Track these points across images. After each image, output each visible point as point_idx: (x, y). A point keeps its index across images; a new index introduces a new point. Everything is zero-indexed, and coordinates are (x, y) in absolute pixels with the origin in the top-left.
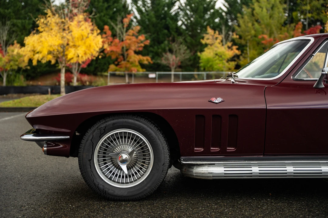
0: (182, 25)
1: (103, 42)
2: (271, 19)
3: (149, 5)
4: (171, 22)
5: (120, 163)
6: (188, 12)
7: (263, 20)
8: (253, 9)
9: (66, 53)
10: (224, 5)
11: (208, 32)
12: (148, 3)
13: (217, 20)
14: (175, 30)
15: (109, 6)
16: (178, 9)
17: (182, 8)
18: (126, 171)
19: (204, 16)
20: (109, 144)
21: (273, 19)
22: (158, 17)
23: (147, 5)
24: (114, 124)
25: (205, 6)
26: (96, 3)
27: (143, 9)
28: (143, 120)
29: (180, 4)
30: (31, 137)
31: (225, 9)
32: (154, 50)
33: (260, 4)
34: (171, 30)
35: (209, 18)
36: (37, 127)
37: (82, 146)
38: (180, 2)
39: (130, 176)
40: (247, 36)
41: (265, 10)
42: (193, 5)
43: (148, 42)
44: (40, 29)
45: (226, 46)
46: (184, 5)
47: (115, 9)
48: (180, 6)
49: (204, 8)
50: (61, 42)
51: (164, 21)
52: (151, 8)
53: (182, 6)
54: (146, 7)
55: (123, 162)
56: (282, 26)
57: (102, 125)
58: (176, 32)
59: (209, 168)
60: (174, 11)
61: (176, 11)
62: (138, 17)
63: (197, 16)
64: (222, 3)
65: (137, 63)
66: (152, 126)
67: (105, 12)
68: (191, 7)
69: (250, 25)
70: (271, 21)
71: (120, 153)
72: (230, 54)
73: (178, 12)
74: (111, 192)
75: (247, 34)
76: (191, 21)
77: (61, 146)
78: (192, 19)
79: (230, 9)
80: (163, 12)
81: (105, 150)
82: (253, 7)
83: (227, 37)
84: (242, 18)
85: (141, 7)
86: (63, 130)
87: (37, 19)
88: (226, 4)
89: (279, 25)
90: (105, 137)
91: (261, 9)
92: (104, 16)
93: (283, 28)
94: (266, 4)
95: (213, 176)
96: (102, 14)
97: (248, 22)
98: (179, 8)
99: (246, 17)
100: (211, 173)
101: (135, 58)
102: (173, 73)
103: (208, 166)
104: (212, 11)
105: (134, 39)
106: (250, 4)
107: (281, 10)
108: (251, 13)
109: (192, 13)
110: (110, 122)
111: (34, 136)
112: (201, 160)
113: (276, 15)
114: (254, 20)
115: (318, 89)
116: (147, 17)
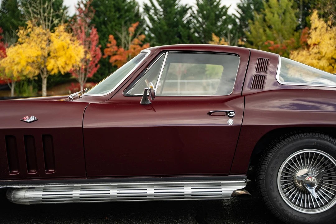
0: (194, 32)
2: (283, 24)
3: (161, 13)
4: (183, 30)
6: (200, 19)
7: (275, 25)
8: (265, 15)
9: (47, 64)
10: (237, 11)
11: (213, 39)
12: (160, 12)
13: (230, 27)
14: (187, 38)
15: (121, 16)
16: (190, 17)
17: (193, 15)
19: (216, 23)
21: (285, 25)
22: (169, 25)
23: (159, 13)
25: (217, 13)
26: (108, 13)
27: (155, 18)
29: (191, 12)
31: (239, 16)
33: (271, 10)
34: (183, 38)
35: (221, 25)
38: (192, 10)
40: (259, 42)
41: (276, 15)
42: (205, 12)
44: (20, 40)
46: (196, 12)
47: (127, 18)
48: (192, 13)
49: (216, 15)
51: (175, 29)
52: (163, 16)
53: (194, 14)
54: (158, 15)
56: (295, 31)
59: (27, 192)
60: (186, 19)
61: (188, 19)
62: (151, 25)
63: (209, 24)
64: (236, 10)
67: (116, 21)
68: (203, 15)
69: (261, 30)
70: (283, 26)
73: (191, 20)
75: (258, 40)
76: (203, 28)
78: (204, 26)
79: (243, 15)
80: (175, 20)
82: (264, 12)
84: (254, 24)
85: (153, 15)
88: (240, 11)
89: (291, 30)
91: (272, 15)
92: (116, 25)
93: (295, 33)
94: (277, 9)
95: (30, 202)
96: (114, 23)
97: (259, 28)
98: (191, 15)
99: (257, 23)
100: (28, 198)
102: (179, 81)
103: (27, 191)
104: (224, 17)
106: (262, 10)
107: (293, 15)
108: (262, 19)
109: (204, 21)
112: (18, 184)
113: (288, 20)
114: (265, 26)
115: (145, 106)
116: (159, 25)
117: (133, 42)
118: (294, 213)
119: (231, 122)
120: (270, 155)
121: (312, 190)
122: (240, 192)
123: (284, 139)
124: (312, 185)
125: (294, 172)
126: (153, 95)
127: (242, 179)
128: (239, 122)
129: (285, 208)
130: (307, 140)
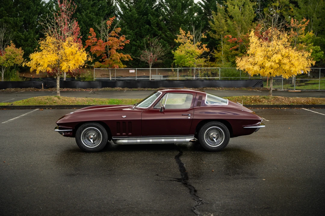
0: (162, 20)
1: (88, 56)
2: (243, 15)
3: (132, 1)
4: (152, 18)
5: (90, 139)
6: (168, 8)
7: (235, 16)
8: (227, 7)
9: (61, 65)
10: (203, 1)
11: (180, 32)
13: (196, 15)
15: (94, 3)
17: (162, 4)
18: (92, 142)
19: (183, 12)
20: (86, 132)
23: (130, 1)
24: (88, 125)
25: (184, 2)
27: (126, 5)
28: (98, 124)
30: (58, 130)
31: (204, 4)
32: (137, 44)
33: (233, 2)
34: (152, 25)
35: (187, 13)
36: (60, 126)
37: (77, 133)
39: (94, 144)
41: (236, 7)
42: (173, 2)
43: (128, 42)
44: (41, 48)
45: (196, 45)
48: (161, 1)
50: (57, 58)
52: (133, 4)
53: (163, 2)
54: (129, 3)
55: (91, 138)
56: (253, 22)
57: (84, 125)
58: (157, 26)
61: (157, 6)
62: (122, 12)
65: (119, 60)
66: (101, 126)
69: (223, 21)
70: (242, 18)
71: (91, 135)
72: (199, 52)
73: (159, 8)
74: (87, 149)
75: (221, 29)
76: (171, 16)
77: (69, 133)
80: (145, 8)
81: (85, 134)
82: (226, 4)
83: (197, 37)
84: (216, 15)
85: (124, 3)
86: (70, 128)
87: (39, 41)
89: (249, 21)
90: (85, 130)
91: (233, 7)
92: (90, 13)
93: (253, 24)
94: (237, 2)
95: (124, 143)
97: (221, 19)
98: (160, 4)
99: (219, 14)
101: (117, 56)
102: (150, 69)
103: (122, 140)
104: (190, 7)
105: (116, 40)
106: (224, 1)
108: (224, 10)
110: (87, 125)
111: (59, 130)
112: (119, 138)
113: (247, 12)
114: (227, 16)
115: (161, 112)
116: (130, 13)
117: (110, 34)
118: (209, 147)
119: (189, 118)
120: (202, 128)
121: (215, 140)
122: (192, 140)
123: (206, 123)
124: (214, 138)
125: (210, 134)
126: (164, 108)
127: (193, 136)
128: (192, 118)
129: (206, 145)
130: (213, 123)
